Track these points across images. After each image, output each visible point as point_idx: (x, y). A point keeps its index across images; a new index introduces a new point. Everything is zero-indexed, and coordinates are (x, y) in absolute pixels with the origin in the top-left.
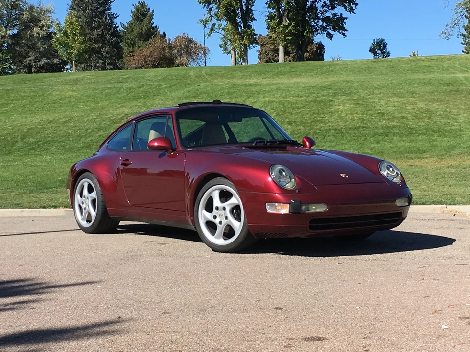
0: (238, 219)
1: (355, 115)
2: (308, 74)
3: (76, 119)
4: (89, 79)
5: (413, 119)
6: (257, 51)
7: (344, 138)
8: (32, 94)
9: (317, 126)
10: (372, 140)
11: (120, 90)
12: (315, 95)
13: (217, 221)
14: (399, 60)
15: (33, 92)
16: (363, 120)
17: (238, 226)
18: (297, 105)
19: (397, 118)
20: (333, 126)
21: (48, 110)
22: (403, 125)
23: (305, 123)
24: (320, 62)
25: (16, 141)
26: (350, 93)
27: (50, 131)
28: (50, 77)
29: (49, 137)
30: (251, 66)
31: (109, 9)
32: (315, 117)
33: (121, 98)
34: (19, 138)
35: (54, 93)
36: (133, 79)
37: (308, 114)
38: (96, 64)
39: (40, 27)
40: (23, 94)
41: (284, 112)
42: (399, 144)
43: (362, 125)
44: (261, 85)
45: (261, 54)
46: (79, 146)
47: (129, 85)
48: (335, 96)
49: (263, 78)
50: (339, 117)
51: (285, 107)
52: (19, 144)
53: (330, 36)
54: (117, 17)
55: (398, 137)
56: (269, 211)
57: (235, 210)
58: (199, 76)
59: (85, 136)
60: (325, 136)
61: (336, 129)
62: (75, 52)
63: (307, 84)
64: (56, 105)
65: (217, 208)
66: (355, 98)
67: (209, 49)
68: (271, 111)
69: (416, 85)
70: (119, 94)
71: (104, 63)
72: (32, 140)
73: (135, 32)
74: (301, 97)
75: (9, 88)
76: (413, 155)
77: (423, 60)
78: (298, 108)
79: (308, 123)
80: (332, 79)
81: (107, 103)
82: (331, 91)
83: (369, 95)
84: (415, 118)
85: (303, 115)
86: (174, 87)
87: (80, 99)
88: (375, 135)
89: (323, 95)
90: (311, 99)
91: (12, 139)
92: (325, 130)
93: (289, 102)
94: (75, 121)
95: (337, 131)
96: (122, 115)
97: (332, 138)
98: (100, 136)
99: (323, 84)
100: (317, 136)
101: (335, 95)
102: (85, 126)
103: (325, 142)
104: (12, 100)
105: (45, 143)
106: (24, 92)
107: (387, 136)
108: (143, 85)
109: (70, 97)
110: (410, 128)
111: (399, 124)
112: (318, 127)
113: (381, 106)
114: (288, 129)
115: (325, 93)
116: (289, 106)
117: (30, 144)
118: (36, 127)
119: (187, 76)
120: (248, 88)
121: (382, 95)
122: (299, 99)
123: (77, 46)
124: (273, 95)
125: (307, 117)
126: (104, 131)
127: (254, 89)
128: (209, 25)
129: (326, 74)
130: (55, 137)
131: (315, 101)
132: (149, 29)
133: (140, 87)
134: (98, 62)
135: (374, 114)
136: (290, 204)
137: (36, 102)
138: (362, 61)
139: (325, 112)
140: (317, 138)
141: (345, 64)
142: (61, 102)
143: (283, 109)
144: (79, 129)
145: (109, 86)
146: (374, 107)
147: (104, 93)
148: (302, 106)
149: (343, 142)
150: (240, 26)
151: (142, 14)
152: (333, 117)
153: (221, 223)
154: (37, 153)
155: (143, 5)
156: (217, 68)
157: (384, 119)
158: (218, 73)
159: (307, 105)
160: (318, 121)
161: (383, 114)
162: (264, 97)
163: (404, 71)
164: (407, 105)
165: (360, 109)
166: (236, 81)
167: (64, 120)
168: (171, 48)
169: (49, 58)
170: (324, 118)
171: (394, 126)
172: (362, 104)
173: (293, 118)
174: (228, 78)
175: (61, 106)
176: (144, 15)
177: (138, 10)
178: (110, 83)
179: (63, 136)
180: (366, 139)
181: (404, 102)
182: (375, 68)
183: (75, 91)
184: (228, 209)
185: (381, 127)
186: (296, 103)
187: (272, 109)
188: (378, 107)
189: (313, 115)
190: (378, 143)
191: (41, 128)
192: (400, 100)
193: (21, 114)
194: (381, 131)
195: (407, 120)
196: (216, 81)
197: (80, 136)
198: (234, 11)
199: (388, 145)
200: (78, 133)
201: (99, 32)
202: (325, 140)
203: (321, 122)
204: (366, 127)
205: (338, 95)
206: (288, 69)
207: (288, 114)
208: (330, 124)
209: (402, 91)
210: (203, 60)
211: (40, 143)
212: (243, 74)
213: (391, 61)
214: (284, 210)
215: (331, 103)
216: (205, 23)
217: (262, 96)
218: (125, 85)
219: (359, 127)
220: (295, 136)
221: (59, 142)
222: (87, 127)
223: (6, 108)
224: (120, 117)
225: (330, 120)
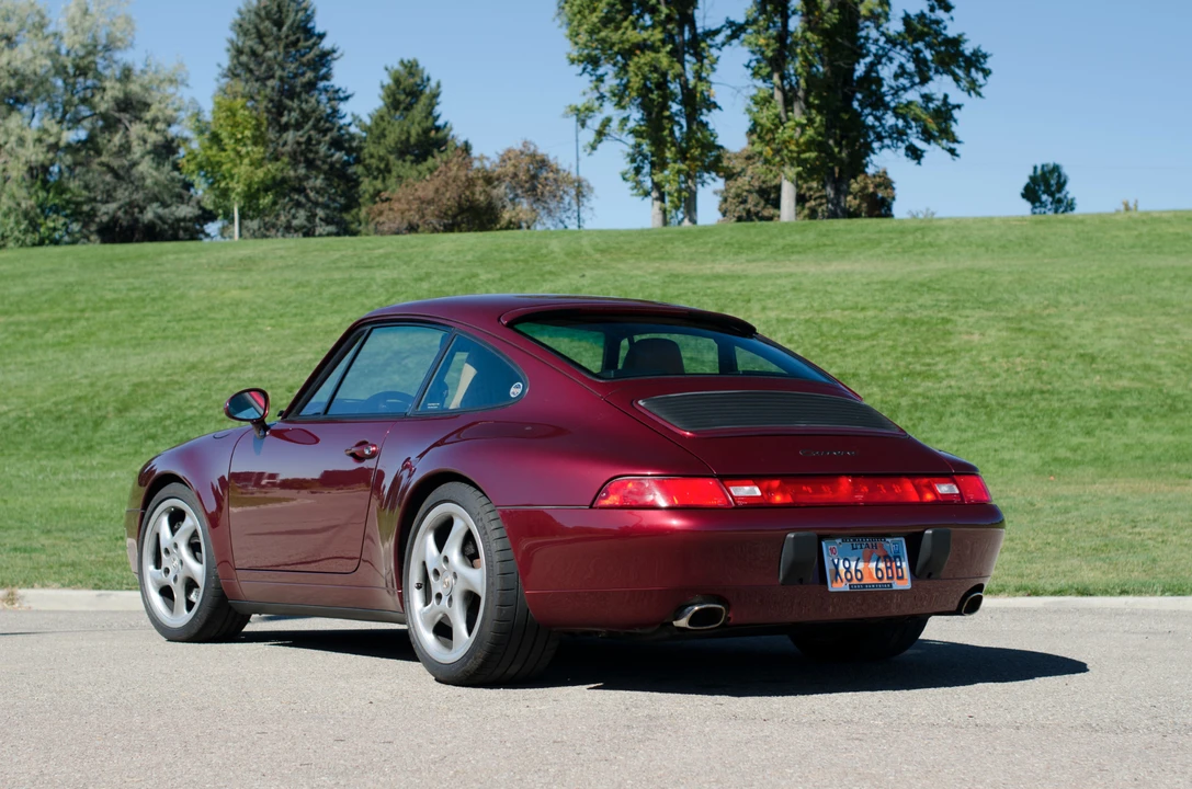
1: (1018, 360)
2: (868, 252)
3: (261, 361)
4: (281, 257)
5: (1174, 373)
6: (715, 193)
7: (995, 421)
8: (133, 295)
9: (917, 386)
10: (1072, 424)
11: (368, 286)
12: (899, 306)
15: (134, 289)
16: (1040, 372)
18: (856, 331)
19: (1130, 369)
20: (960, 388)
21: (181, 338)
22: (1150, 387)
23: (886, 379)
24: (883, 222)
25: (105, 417)
26: (996, 302)
27: (191, 390)
29: (191, 407)
31: (326, 77)
32: (910, 364)
34: (110, 408)
36: (398, 258)
37: (888, 354)
38: (289, 222)
39: (147, 122)
40: (110, 296)
42: (1148, 438)
43: (1039, 385)
44: (748, 277)
45: (725, 200)
47: (389, 274)
48: (956, 308)
49: (748, 261)
50: (974, 362)
51: (822, 334)
52: (113, 425)
53: (915, 154)
54: (347, 98)
55: (1139, 420)
58: (575, 254)
60: (941, 416)
61: (968, 397)
62: (240, 188)
63: (875, 277)
64: (199, 324)
66: (1011, 315)
67: (592, 185)
69: (1167, 283)
70: (367, 297)
71: (311, 218)
72: (146, 415)
73: (391, 139)
74: (863, 309)
75: (71, 279)
77: (1168, 222)
78: (859, 338)
79: (891, 378)
80: (935, 265)
82: (943, 296)
83: (1046, 307)
84: (1178, 370)
85: (876, 358)
86: (511, 281)
87: (264, 308)
88: (1078, 412)
89: (923, 307)
90: (892, 315)
91: (92, 412)
92: (940, 397)
93: (835, 323)
94: (259, 365)
95: (972, 402)
97: (962, 420)
99: (919, 279)
101: (956, 306)
102: (285, 380)
103: (946, 430)
104: (83, 311)
105: (182, 422)
106: (115, 291)
107: (1110, 416)
108: (428, 275)
109: (237, 303)
110: (1168, 395)
111: (1138, 385)
112: (920, 390)
113: (1083, 337)
115: (927, 299)
116: (835, 333)
117: (141, 424)
118: (154, 381)
120: (713, 284)
121: (1081, 308)
122: (860, 315)
123: (243, 173)
124: (788, 303)
125: (887, 364)
127: (731, 288)
128: (595, 123)
129: (917, 251)
131: (904, 322)
132: (426, 131)
134: (294, 217)
135: (1069, 357)
137: (144, 315)
138: (1006, 220)
139: (934, 350)
142: (212, 315)
143: (818, 341)
145: (337, 275)
146: (1066, 338)
147: (325, 295)
148: (868, 332)
150: (678, 123)
151: (409, 91)
152: (959, 365)
155: (411, 68)
156: (619, 233)
157: (1097, 372)
158: (626, 247)
159: (883, 330)
160: (919, 374)
161: (1093, 359)
162: (764, 309)
164: (1153, 335)
165: (1027, 343)
166: (676, 267)
167: (228, 362)
168: (489, 180)
169: (164, 205)
170: (935, 364)
171: (1125, 392)
172: (1032, 331)
174: (655, 259)
175: (214, 327)
176: (415, 93)
177: (397, 81)
178: (338, 268)
180: (1053, 424)
181: (1142, 326)
182: (1044, 238)
183: (246, 288)
185: (1089, 391)
186: (853, 326)
188: (1078, 341)
189: (903, 359)
190: (1089, 433)
191: (167, 384)
192: (1132, 321)
193: (107, 347)
194: (1094, 403)
195: (1160, 373)
196: (621, 266)
198: (662, 85)
199: (1118, 441)
201: (301, 136)
203: (926, 376)
204: (1051, 393)
205: (964, 307)
206: (811, 236)
207: (834, 354)
208: (953, 383)
209: (1134, 298)
210: (575, 214)
211: (168, 422)
212: (693, 250)
215: (949, 326)
216: (582, 116)
218: (380, 275)
219: (1032, 391)
223: (69, 332)
225: (952, 373)
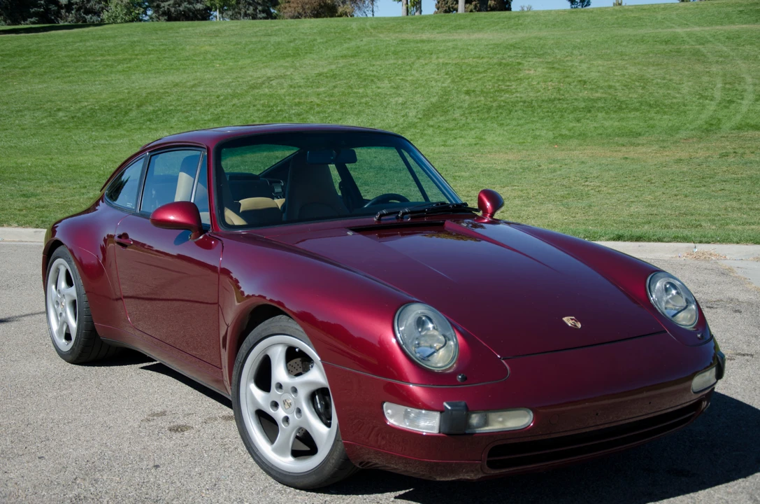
1: (550, 83)
2: (492, 29)
3: (208, 82)
4: (233, 30)
5: (623, 89)
7: (535, 114)
8: (162, 47)
9: (501, 96)
10: (571, 116)
11: (267, 45)
12: (500, 56)
14: (602, 11)
15: (162, 45)
16: (559, 90)
18: (477, 69)
19: (602, 88)
20: (521, 98)
21: (178, 69)
22: (610, 97)
23: (487, 93)
24: (507, 13)
25: (131, 110)
26: (543, 54)
27: (173, 96)
28: (186, 27)
29: (171, 105)
30: (426, 17)
32: (500, 85)
33: (266, 56)
34: (134, 105)
35: (188, 47)
36: (284, 31)
37: (490, 81)
38: (246, 12)
40: (150, 48)
41: (462, 79)
42: (607, 124)
43: (558, 96)
44: (434, 41)
45: (438, 3)
46: (206, 118)
47: (278, 39)
48: (525, 57)
49: (438, 33)
50: (529, 85)
51: (462, 71)
52: (133, 114)
55: (604, 114)
58: (362, 30)
59: (216, 104)
60: (511, 111)
61: (525, 102)
63: (491, 42)
64: (188, 63)
66: (550, 61)
68: (446, 76)
69: (625, 43)
70: (265, 50)
72: (151, 108)
74: (482, 58)
75: (135, 39)
76: (625, 140)
77: (632, 11)
78: (479, 73)
79: (490, 93)
80: (521, 35)
81: (248, 61)
82: (520, 51)
83: (567, 56)
84: (625, 88)
85: (484, 82)
86: (330, 43)
87: (218, 55)
88: (575, 109)
89: (510, 57)
90: (495, 61)
91: (126, 106)
92: (512, 102)
93: (468, 65)
95: (526, 104)
96: (264, 79)
97: (520, 113)
99: (511, 42)
100: (500, 111)
101: (525, 56)
103: (511, 119)
104: (137, 55)
105: (165, 112)
106: (153, 45)
107: (590, 111)
108: (295, 39)
109: (206, 53)
110: (619, 101)
111: (604, 96)
112: (502, 98)
113: (582, 72)
114: (464, 101)
115: (512, 53)
116: (467, 70)
118: (158, 92)
119: (349, 28)
120: (419, 45)
121: (583, 56)
122: (481, 61)
124: (449, 55)
125: (490, 86)
126: (239, 99)
127: (426, 47)
129: (514, 28)
130: (178, 106)
131: (500, 64)
133: (291, 42)
135: (574, 82)
137: (164, 58)
138: (557, 12)
139: (512, 78)
140: (501, 113)
141: (537, 14)
142: (194, 58)
143: (459, 74)
144: (210, 96)
145: (254, 40)
146: (574, 72)
147: (247, 49)
148: (483, 70)
149: (534, 119)
152: (522, 86)
154: (153, 126)
156: (385, 19)
157: (585, 89)
158: (385, 26)
159: (490, 68)
160: (503, 91)
161: (585, 82)
162: (438, 58)
163: (609, 24)
164: (615, 70)
165: (555, 75)
166: (405, 36)
170: (511, 86)
171: (599, 99)
172: (558, 69)
173: (471, 86)
174: (395, 32)
175: (193, 64)
178: (256, 36)
180: (562, 116)
181: (611, 66)
182: (573, 20)
183: (213, 45)
185: (581, 99)
186: (476, 66)
187: (447, 74)
188: (579, 74)
189: (496, 83)
190: (578, 121)
191: (163, 93)
192: (606, 63)
193: (144, 73)
194: (583, 105)
195: (616, 90)
196: (381, 35)
197: (209, 105)
199: (592, 125)
200: (207, 101)
202: (511, 116)
203: (507, 91)
204: (563, 100)
205: (529, 57)
207: (466, 81)
208: (518, 95)
209: (609, 51)
210: (371, 9)
211: (159, 112)
212: (414, 27)
213: (592, 12)
215: (520, 67)
217: (434, 57)
218: (274, 39)
219: (555, 99)
220: (473, 110)
221: (183, 112)
222: (219, 93)
223: (129, 65)
224: (260, 81)
225: (518, 90)
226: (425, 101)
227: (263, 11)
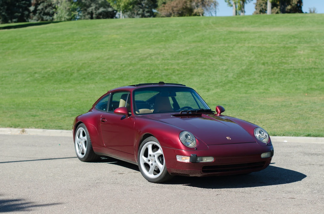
0: (162, 163)
1: (311, 59)
2: (285, 25)
3: (116, 57)
4: (130, 25)
6: (254, 4)
7: (300, 77)
8: (89, 36)
9: (282, 66)
10: (320, 78)
11: (150, 34)
12: (284, 42)
13: (150, 163)
16: (315, 63)
17: (161, 167)
18: (271, 50)
20: (293, 67)
21: (99, 49)
23: (274, 64)
25: (74, 73)
26: (310, 42)
27: (97, 65)
29: (96, 70)
32: (282, 60)
33: (149, 41)
34: (76, 70)
35: (104, 36)
36: (160, 26)
37: (277, 57)
40: (83, 36)
41: (261, 55)
43: (314, 66)
44: (249, 32)
46: (115, 77)
47: (156, 30)
49: (252, 27)
50: (299, 60)
51: (262, 51)
52: (75, 75)
56: (178, 160)
57: (160, 157)
58: (207, 25)
59: (120, 69)
60: (286, 75)
61: (295, 70)
62: (122, 5)
63: (281, 34)
64: (104, 45)
65: (150, 155)
66: (313, 46)
70: (149, 38)
71: (144, 11)
72: (84, 72)
74: (275, 43)
75: (74, 31)
78: (271, 52)
79: (276, 64)
80: (301, 29)
81: (139, 44)
82: (297, 40)
85: (274, 58)
86: (187, 33)
87: (122, 40)
88: (322, 74)
89: (291, 43)
90: (282, 45)
91: (71, 71)
92: (288, 69)
93: (266, 48)
96: (148, 55)
97: (291, 76)
98: (130, 70)
99: (293, 34)
101: (300, 42)
103: (286, 79)
105: (93, 74)
106: (84, 35)
108: (166, 31)
109: (115, 39)
112: (283, 67)
115: (292, 41)
116: (265, 50)
117: (82, 75)
118: (88, 62)
119: (199, 24)
120: (239, 35)
122: (273, 45)
124: (256, 41)
125: (276, 60)
127: (243, 36)
130: (99, 70)
131: (284, 47)
133: (164, 32)
134: (139, 11)
136: (190, 157)
137: (91, 42)
139: (290, 56)
142: (108, 42)
143: (260, 53)
144: (117, 64)
145: (142, 31)
147: (138, 37)
148: (274, 50)
152: (295, 60)
153: (152, 164)
154: (86, 82)
158: (221, 22)
159: (278, 50)
160: (284, 63)
162: (249, 43)
165: (314, 54)
166: (232, 29)
167: (107, 57)
168: (191, 1)
169: (104, 7)
170: (289, 60)
172: (317, 51)
173: (267, 60)
174: (227, 26)
175: (107, 46)
178: (143, 29)
179: (105, 70)
180: (315, 78)
183: (118, 35)
184: (156, 157)
186: (271, 48)
189: (281, 58)
190: (323, 81)
191: (91, 63)
193: (79, 51)
196: (218, 28)
197: (117, 70)
200: (116, 67)
204: (317, 68)
206: (272, 19)
207: (263, 57)
208: (292, 65)
211: (89, 74)
214: (187, 160)
215: (296, 49)
217: (247, 42)
218: (154, 31)
219: (312, 68)
221: (102, 74)
222: (122, 63)
224: (145, 56)
225: (293, 62)
226: (239, 68)
227: (148, 12)
